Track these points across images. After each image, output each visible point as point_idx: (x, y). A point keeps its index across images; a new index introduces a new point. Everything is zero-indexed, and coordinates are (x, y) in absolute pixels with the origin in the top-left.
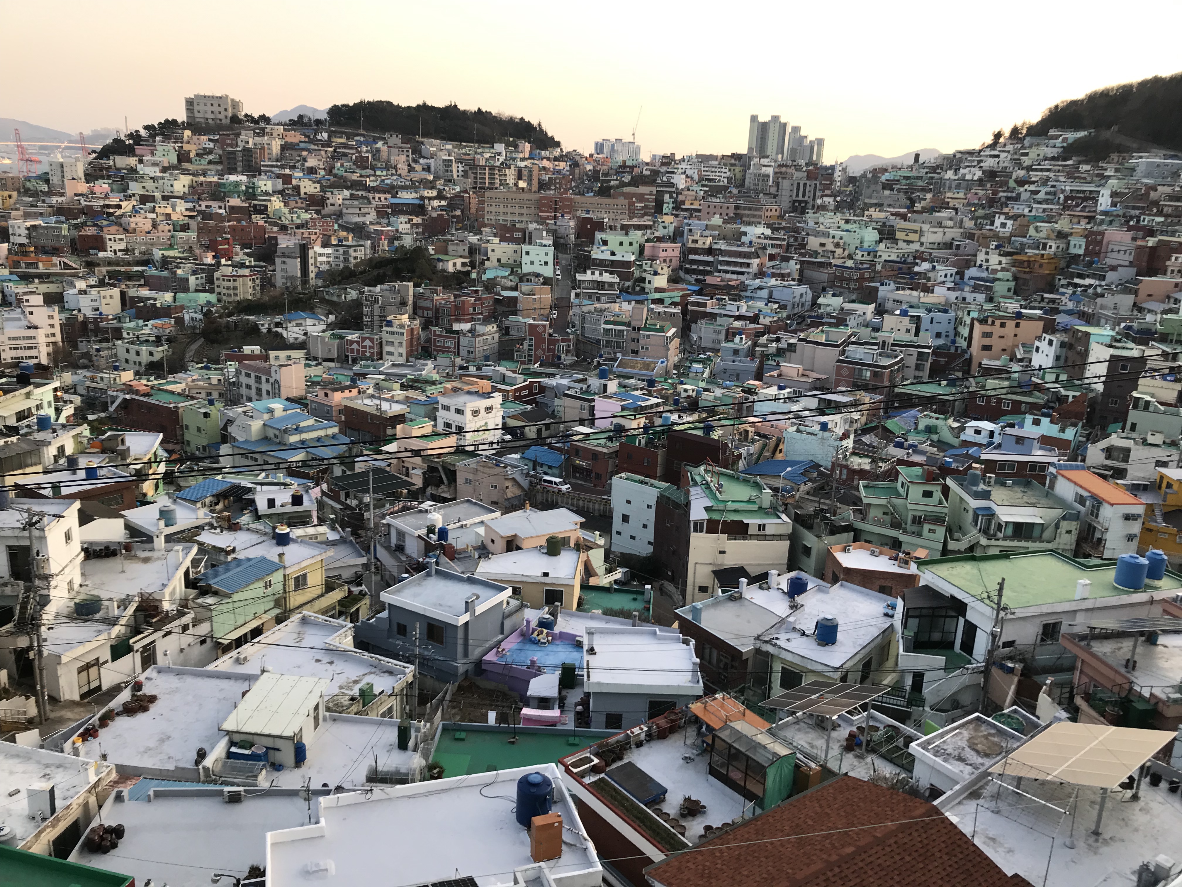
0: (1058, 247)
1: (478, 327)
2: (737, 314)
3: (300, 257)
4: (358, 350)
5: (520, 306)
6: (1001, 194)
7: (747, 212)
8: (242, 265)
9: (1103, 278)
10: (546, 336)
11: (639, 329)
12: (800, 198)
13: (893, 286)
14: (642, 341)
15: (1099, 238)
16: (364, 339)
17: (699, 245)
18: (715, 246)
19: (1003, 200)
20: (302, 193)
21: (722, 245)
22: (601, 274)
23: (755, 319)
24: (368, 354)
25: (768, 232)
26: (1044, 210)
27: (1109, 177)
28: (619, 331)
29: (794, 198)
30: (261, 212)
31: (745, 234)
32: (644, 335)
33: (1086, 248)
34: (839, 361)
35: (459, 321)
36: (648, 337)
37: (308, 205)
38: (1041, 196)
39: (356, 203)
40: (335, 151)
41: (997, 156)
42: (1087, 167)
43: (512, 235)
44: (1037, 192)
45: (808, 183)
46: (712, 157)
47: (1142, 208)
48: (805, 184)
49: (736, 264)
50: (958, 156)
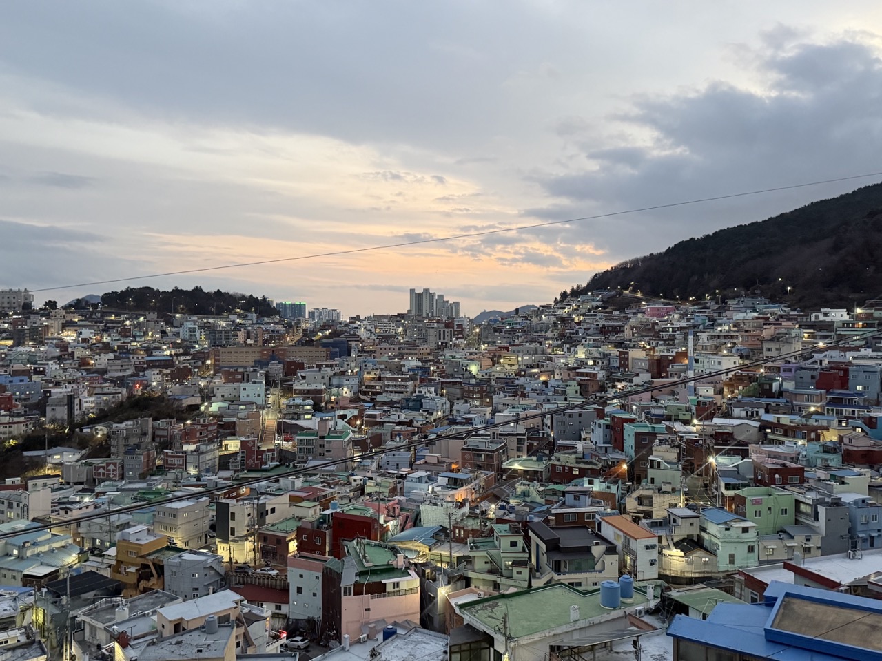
0: (603, 363)
1: (201, 447)
2: (398, 421)
3: (68, 405)
4: (104, 474)
5: (237, 429)
6: (567, 331)
7: (406, 351)
8: (18, 415)
9: (631, 381)
10: (256, 449)
11: (324, 438)
12: (442, 340)
13: (502, 395)
14: (327, 447)
15: (626, 356)
16: (108, 464)
17: (373, 375)
18: (382, 376)
19: (568, 335)
20: (76, 357)
21: (388, 375)
23: (410, 424)
24: (111, 476)
25: (420, 364)
26: (594, 340)
27: (630, 318)
28: (310, 440)
29: (438, 340)
30: (40, 373)
31: (404, 366)
32: (327, 442)
33: (620, 363)
34: (463, 449)
35: (188, 443)
36: (331, 442)
37: (80, 366)
38: (591, 331)
39: (119, 362)
40: (105, 326)
42: (618, 313)
44: (588, 329)
45: (446, 330)
46: (384, 317)
48: (444, 331)
49: (398, 386)
50: (541, 309)
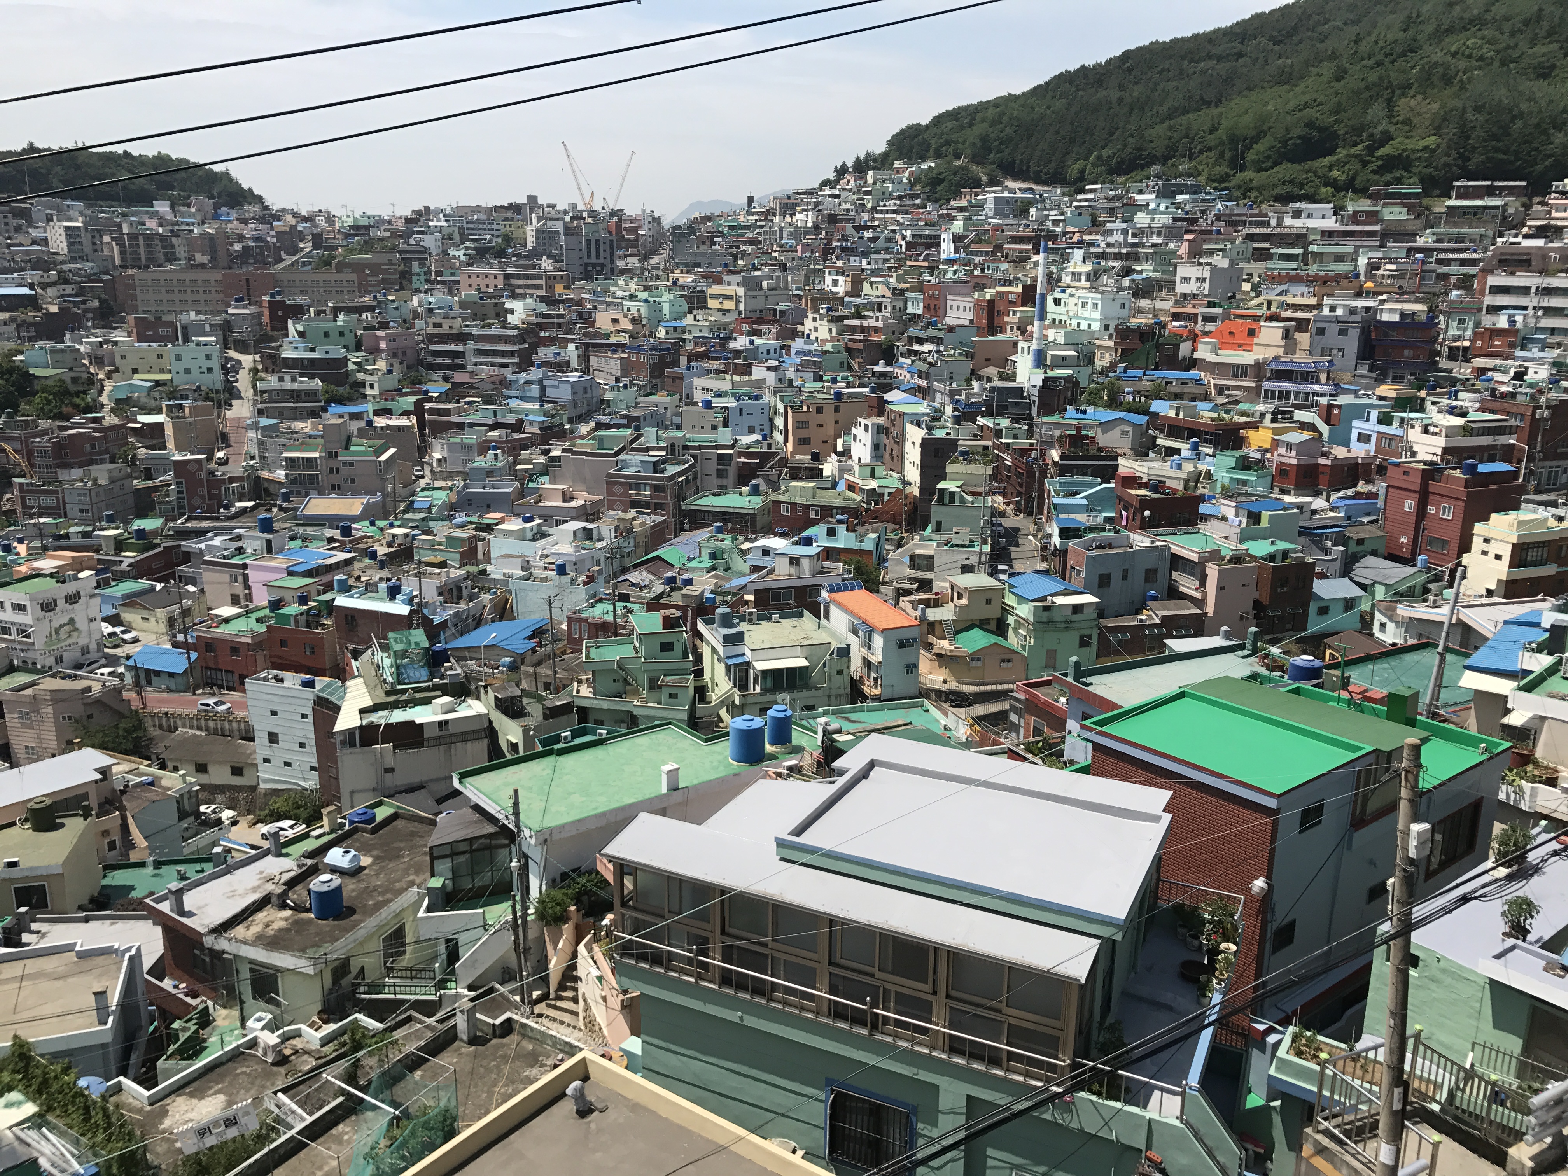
0: (894, 307)
2: (493, 421)
5: (168, 436)
7: (521, 282)
9: (939, 341)
12: (594, 260)
14: (344, 472)
15: (936, 292)
17: (445, 329)
18: (465, 330)
21: (476, 328)
22: (294, 379)
23: (518, 426)
25: (542, 307)
26: (884, 262)
28: (308, 459)
29: (586, 260)
31: (512, 311)
33: (925, 307)
34: (609, 476)
35: (67, 465)
36: (352, 464)
38: (880, 244)
41: (838, 196)
43: (156, 333)
45: (601, 239)
47: (987, 253)
48: (597, 242)
49: (495, 353)
50: (794, 197)
